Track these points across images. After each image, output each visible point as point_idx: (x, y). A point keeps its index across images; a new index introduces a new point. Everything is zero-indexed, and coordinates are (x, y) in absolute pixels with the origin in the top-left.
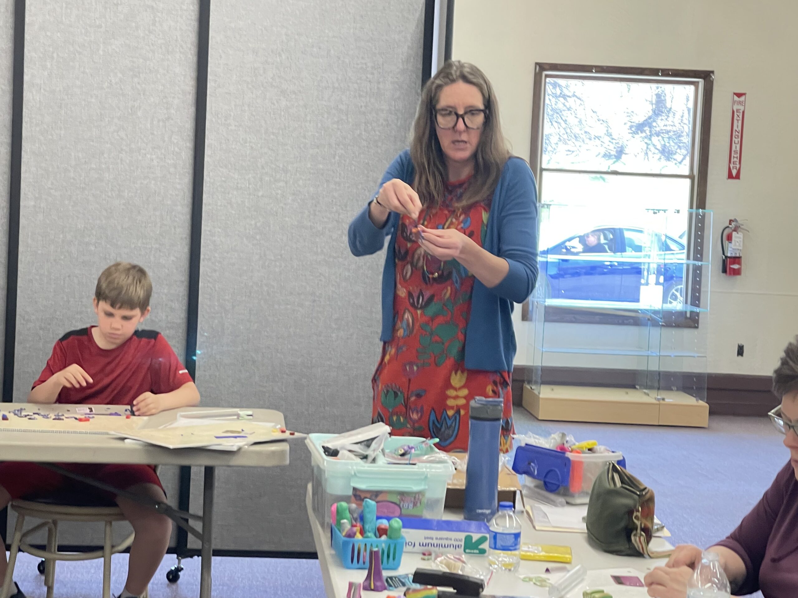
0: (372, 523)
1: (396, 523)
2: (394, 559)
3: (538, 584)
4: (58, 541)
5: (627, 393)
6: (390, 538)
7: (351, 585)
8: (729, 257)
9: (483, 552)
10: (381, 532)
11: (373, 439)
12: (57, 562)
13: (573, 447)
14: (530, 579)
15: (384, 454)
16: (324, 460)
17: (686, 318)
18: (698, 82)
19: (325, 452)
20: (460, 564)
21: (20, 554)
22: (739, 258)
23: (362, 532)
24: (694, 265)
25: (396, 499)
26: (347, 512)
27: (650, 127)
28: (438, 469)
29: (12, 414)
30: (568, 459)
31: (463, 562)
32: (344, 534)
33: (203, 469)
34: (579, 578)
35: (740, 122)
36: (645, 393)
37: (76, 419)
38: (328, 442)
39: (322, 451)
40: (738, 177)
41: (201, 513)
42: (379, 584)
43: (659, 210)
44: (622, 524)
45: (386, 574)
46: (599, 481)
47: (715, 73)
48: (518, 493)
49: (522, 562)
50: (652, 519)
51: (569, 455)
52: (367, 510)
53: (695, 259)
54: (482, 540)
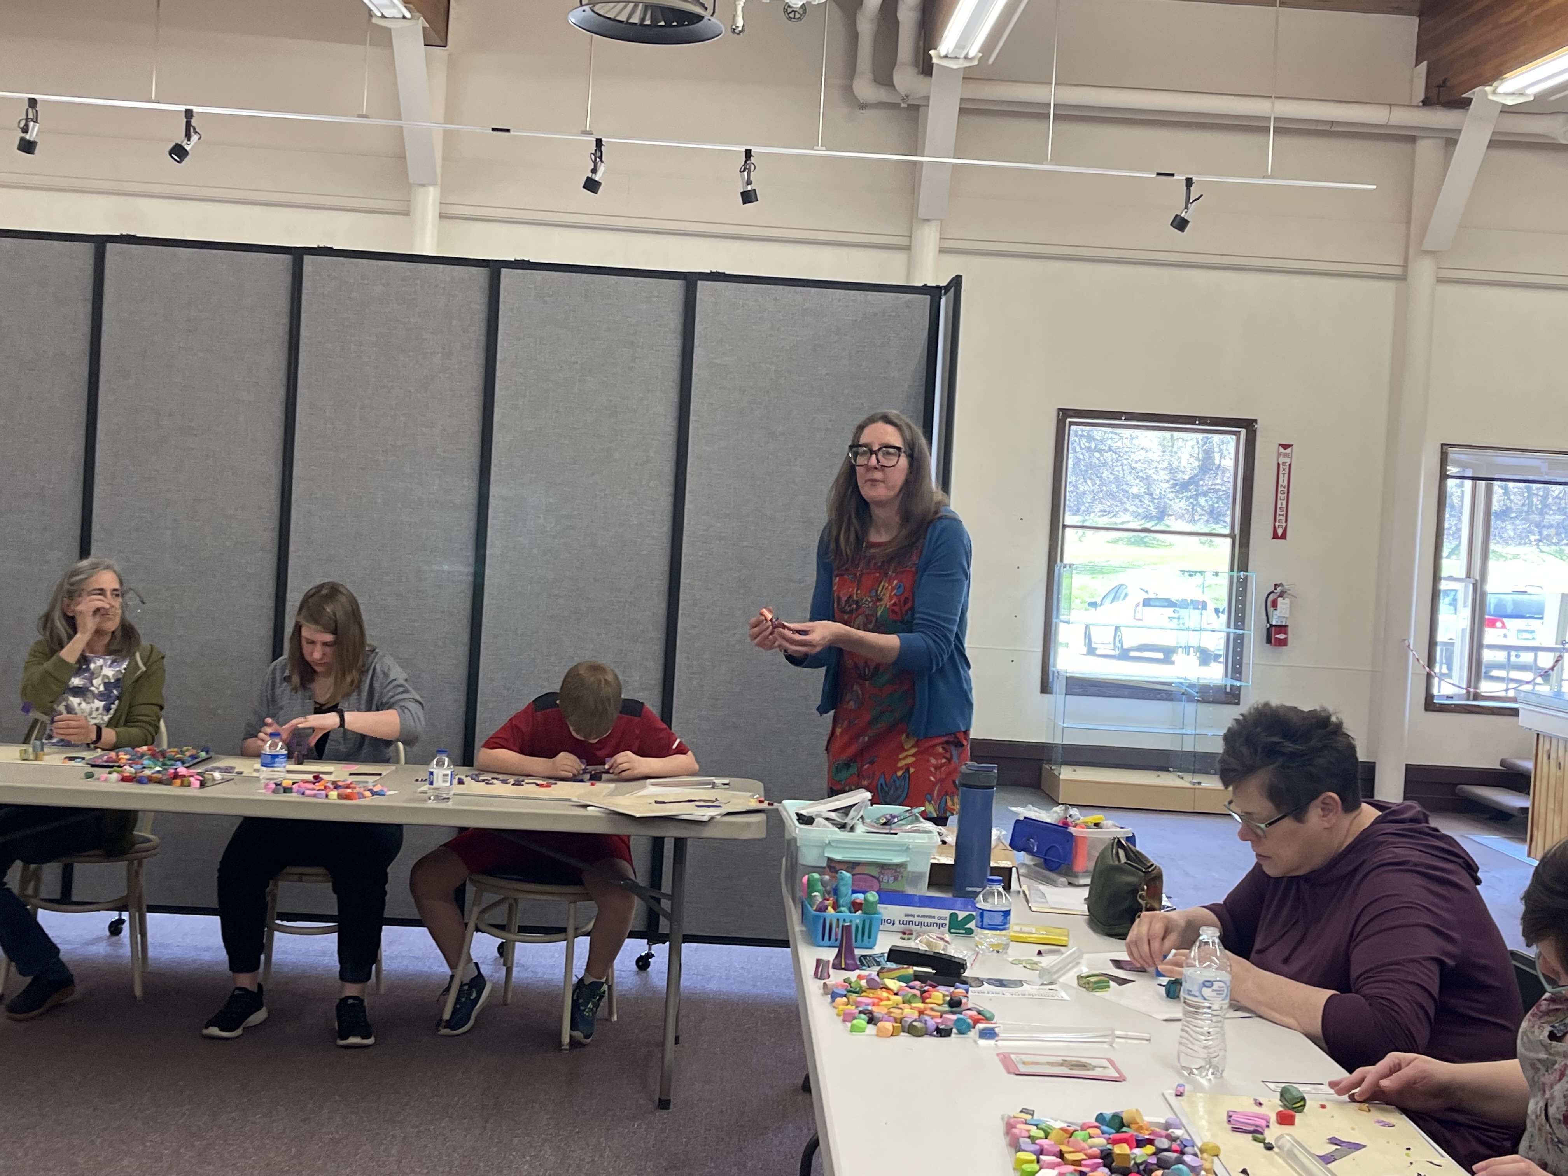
0: (847, 896)
1: (873, 896)
2: (869, 937)
3: (1028, 966)
4: (518, 921)
5: (1159, 776)
6: (865, 913)
7: (819, 962)
8: (1275, 626)
9: (970, 932)
10: (856, 907)
11: (852, 806)
12: (517, 943)
13: (1078, 822)
14: (1020, 962)
15: (863, 822)
16: (796, 827)
17: (1227, 693)
18: (1240, 432)
19: (798, 820)
20: (942, 943)
21: (477, 935)
22: (1286, 626)
23: (836, 907)
24: (1235, 633)
25: (875, 872)
26: (820, 884)
27: (1196, 486)
28: (921, 839)
29: (469, 779)
30: (1071, 834)
31: (947, 942)
32: (815, 908)
33: (673, 840)
34: (1075, 961)
35: (1286, 476)
36: (1179, 776)
37: (537, 784)
38: (803, 809)
39: (795, 818)
40: (1284, 536)
41: (670, 893)
42: (850, 962)
43: (1196, 572)
44: (1127, 904)
45: (858, 952)
46: (1102, 856)
47: (1259, 422)
48: (1014, 870)
49: (1012, 944)
50: (1160, 900)
51: (1072, 829)
52: (842, 883)
53: (1236, 627)
54: (969, 918)
